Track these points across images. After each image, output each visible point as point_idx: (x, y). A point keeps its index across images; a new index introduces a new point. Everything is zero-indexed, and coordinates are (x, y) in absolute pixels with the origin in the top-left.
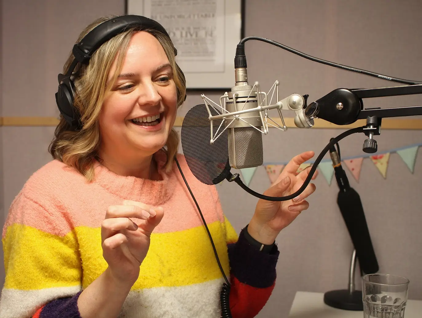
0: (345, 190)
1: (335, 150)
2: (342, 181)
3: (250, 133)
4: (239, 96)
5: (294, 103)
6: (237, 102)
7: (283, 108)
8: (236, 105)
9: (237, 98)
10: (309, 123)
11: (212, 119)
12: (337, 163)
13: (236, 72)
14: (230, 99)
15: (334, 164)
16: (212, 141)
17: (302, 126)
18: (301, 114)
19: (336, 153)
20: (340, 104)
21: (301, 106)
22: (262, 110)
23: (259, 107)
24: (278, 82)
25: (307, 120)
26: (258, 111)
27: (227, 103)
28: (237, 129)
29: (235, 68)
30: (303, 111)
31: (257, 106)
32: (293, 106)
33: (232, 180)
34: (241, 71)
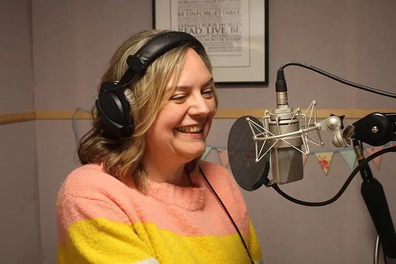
0: (368, 181)
1: (358, 145)
2: (365, 173)
3: (291, 153)
4: (281, 119)
5: (332, 125)
6: (280, 124)
7: (322, 129)
8: (279, 127)
9: (279, 120)
10: (346, 143)
11: (256, 140)
12: (360, 155)
13: (277, 96)
14: (272, 120)
15: (358, 156)
16: (257, 160)
17: (339, 145)
18: (339, 135)
19: (360, 147)
20: (375, 127)
21: (338, 128)
22: (303, 132)
23: (301, 131)
24: (315, 102)
25: (345, 140)
26: (300, 134)
27: (270, 124)
28: (279, 149)
29: (276, 91)
30: (341, 133)
31: (299, 130)
32: (332, 128)
33: (270, 186)
34: (281, 95)
